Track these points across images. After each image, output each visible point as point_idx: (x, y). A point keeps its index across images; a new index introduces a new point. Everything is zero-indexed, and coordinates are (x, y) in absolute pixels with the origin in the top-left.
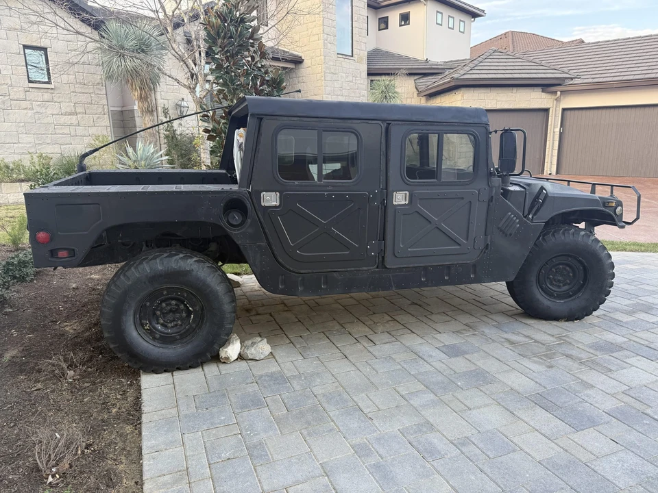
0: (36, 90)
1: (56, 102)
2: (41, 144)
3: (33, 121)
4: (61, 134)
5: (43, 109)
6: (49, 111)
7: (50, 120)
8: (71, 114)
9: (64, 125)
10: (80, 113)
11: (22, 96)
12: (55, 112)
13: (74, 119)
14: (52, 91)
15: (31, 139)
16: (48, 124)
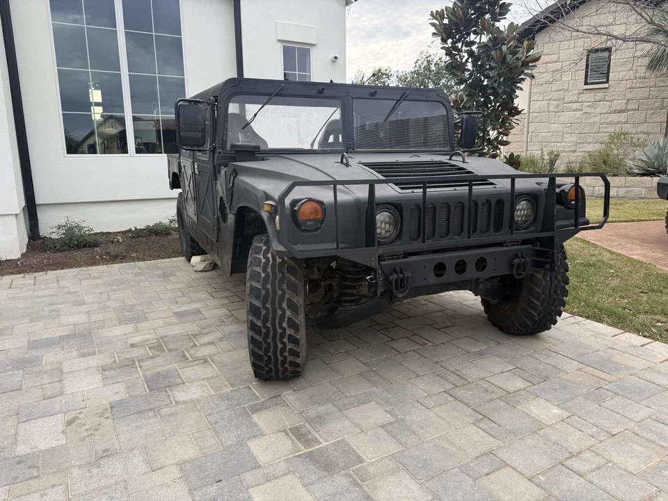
0: (589, 91)
1: (607, 101)
2: (582, 143)
3: (580, 121)
4: (605, 132)
5: (593, 109)
6: (598, 111)
7: (597, 119)
8: (620, 111)
9: (610, 123)
10: (631, 110)
11: (575, 98)
12: (604, 111)
13: (623, 117)
14: (606, 90)
15: (574, 138)
16: (594, 123)
